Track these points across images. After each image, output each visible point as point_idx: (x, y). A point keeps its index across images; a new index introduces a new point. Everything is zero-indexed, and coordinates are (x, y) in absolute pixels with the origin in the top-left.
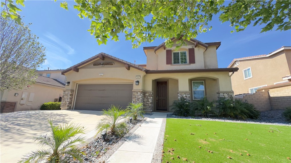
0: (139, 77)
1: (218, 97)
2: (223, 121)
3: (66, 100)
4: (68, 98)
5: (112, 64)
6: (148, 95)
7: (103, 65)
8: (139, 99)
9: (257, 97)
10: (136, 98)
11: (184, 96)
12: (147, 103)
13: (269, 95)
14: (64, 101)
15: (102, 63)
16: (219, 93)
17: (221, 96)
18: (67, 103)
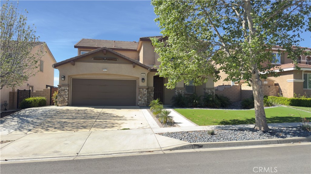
0: (144, 75)
1: (204, 92)
2: (206, 109)
3: (64, 96)
4: (66, 94)
5: (116, 60)
6: (150, 90)
7: (106, 61)
8: (145, 94)
9: (233, 90)
10: (142, 94)
11: (180, 91)
12: (150, 97)
13: (241, 88)
14: (62, 97)
15: (105, 59)
16: (205, 89)
17: (206, 92)
18: (65, 99)
